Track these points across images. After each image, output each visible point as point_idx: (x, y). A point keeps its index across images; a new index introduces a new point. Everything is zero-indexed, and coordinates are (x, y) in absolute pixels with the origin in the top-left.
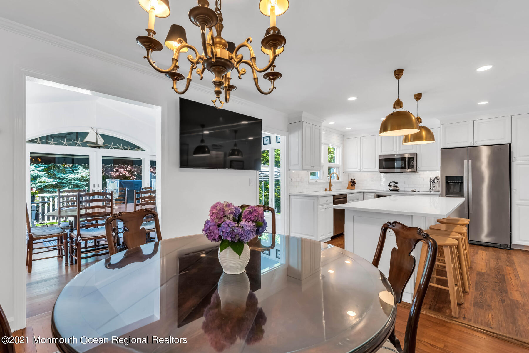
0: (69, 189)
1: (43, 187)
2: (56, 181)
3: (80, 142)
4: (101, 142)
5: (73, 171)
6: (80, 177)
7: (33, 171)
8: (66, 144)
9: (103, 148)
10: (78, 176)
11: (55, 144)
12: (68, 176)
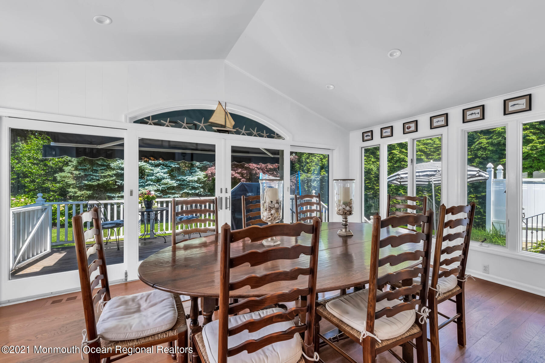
0: (188, 191)
1: (166, 188)
2: (177, 182)
3: (203, 123)
4: (230, 124)
5: (191, 173)
6: (197, 179)
7: (158, 173)
8: (186, 127)
9: (233, 134)
10: (196, 178)
11: (172, 126)
12: (187, 178)
